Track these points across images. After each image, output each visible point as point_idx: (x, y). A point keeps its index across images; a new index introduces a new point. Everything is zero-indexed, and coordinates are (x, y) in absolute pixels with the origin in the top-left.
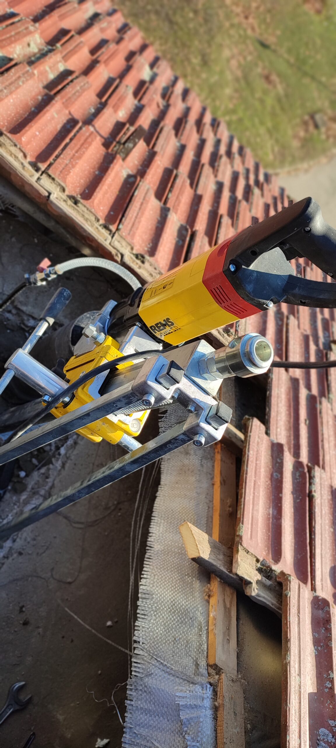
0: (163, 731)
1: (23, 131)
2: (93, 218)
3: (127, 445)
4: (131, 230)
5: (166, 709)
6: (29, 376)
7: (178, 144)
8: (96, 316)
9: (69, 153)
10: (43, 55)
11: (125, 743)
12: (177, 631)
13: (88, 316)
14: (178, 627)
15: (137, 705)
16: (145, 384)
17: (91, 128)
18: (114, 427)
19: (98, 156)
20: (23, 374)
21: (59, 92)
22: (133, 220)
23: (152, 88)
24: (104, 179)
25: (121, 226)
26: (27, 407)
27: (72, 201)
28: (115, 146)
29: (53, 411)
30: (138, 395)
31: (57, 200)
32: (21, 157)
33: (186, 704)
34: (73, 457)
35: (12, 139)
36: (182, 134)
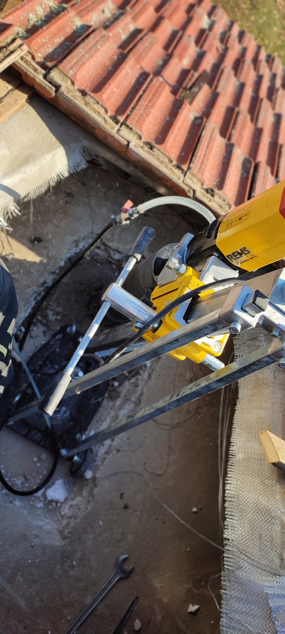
0: (255, 617)
1: (104, 89)
2: (167, 160)
3: (210, 363)
4: (200, 167)
5: (257, 598)
6: (123, 306)
7: (237, 83)
8: (175, 249)
9: (143, 104)
10: (116, 19)
11: (223, 626)
12: (263, 529)
13: (167, 248)
14: (263, 525)
15: (231, 594)
16: (232, 312)
17: (161, 79)
18: (199, 348)
19: (168, 103)
20: (117, 305)
21: (131, 50)
22: (202, 158)
23: (211, 35)
24: (174, 124)
25: (192, 165)
26: (119, 330)
27: (148, 147)
28: (182, 92)
29: (145, 336)
30: (225, 323)
31: (135, 147)
32: (103, 113)
33: (274, 593)
34: (157, 369)
35: (95, 97)
36: (240, 74)
